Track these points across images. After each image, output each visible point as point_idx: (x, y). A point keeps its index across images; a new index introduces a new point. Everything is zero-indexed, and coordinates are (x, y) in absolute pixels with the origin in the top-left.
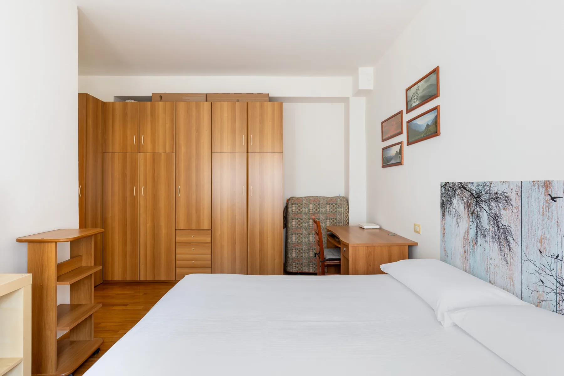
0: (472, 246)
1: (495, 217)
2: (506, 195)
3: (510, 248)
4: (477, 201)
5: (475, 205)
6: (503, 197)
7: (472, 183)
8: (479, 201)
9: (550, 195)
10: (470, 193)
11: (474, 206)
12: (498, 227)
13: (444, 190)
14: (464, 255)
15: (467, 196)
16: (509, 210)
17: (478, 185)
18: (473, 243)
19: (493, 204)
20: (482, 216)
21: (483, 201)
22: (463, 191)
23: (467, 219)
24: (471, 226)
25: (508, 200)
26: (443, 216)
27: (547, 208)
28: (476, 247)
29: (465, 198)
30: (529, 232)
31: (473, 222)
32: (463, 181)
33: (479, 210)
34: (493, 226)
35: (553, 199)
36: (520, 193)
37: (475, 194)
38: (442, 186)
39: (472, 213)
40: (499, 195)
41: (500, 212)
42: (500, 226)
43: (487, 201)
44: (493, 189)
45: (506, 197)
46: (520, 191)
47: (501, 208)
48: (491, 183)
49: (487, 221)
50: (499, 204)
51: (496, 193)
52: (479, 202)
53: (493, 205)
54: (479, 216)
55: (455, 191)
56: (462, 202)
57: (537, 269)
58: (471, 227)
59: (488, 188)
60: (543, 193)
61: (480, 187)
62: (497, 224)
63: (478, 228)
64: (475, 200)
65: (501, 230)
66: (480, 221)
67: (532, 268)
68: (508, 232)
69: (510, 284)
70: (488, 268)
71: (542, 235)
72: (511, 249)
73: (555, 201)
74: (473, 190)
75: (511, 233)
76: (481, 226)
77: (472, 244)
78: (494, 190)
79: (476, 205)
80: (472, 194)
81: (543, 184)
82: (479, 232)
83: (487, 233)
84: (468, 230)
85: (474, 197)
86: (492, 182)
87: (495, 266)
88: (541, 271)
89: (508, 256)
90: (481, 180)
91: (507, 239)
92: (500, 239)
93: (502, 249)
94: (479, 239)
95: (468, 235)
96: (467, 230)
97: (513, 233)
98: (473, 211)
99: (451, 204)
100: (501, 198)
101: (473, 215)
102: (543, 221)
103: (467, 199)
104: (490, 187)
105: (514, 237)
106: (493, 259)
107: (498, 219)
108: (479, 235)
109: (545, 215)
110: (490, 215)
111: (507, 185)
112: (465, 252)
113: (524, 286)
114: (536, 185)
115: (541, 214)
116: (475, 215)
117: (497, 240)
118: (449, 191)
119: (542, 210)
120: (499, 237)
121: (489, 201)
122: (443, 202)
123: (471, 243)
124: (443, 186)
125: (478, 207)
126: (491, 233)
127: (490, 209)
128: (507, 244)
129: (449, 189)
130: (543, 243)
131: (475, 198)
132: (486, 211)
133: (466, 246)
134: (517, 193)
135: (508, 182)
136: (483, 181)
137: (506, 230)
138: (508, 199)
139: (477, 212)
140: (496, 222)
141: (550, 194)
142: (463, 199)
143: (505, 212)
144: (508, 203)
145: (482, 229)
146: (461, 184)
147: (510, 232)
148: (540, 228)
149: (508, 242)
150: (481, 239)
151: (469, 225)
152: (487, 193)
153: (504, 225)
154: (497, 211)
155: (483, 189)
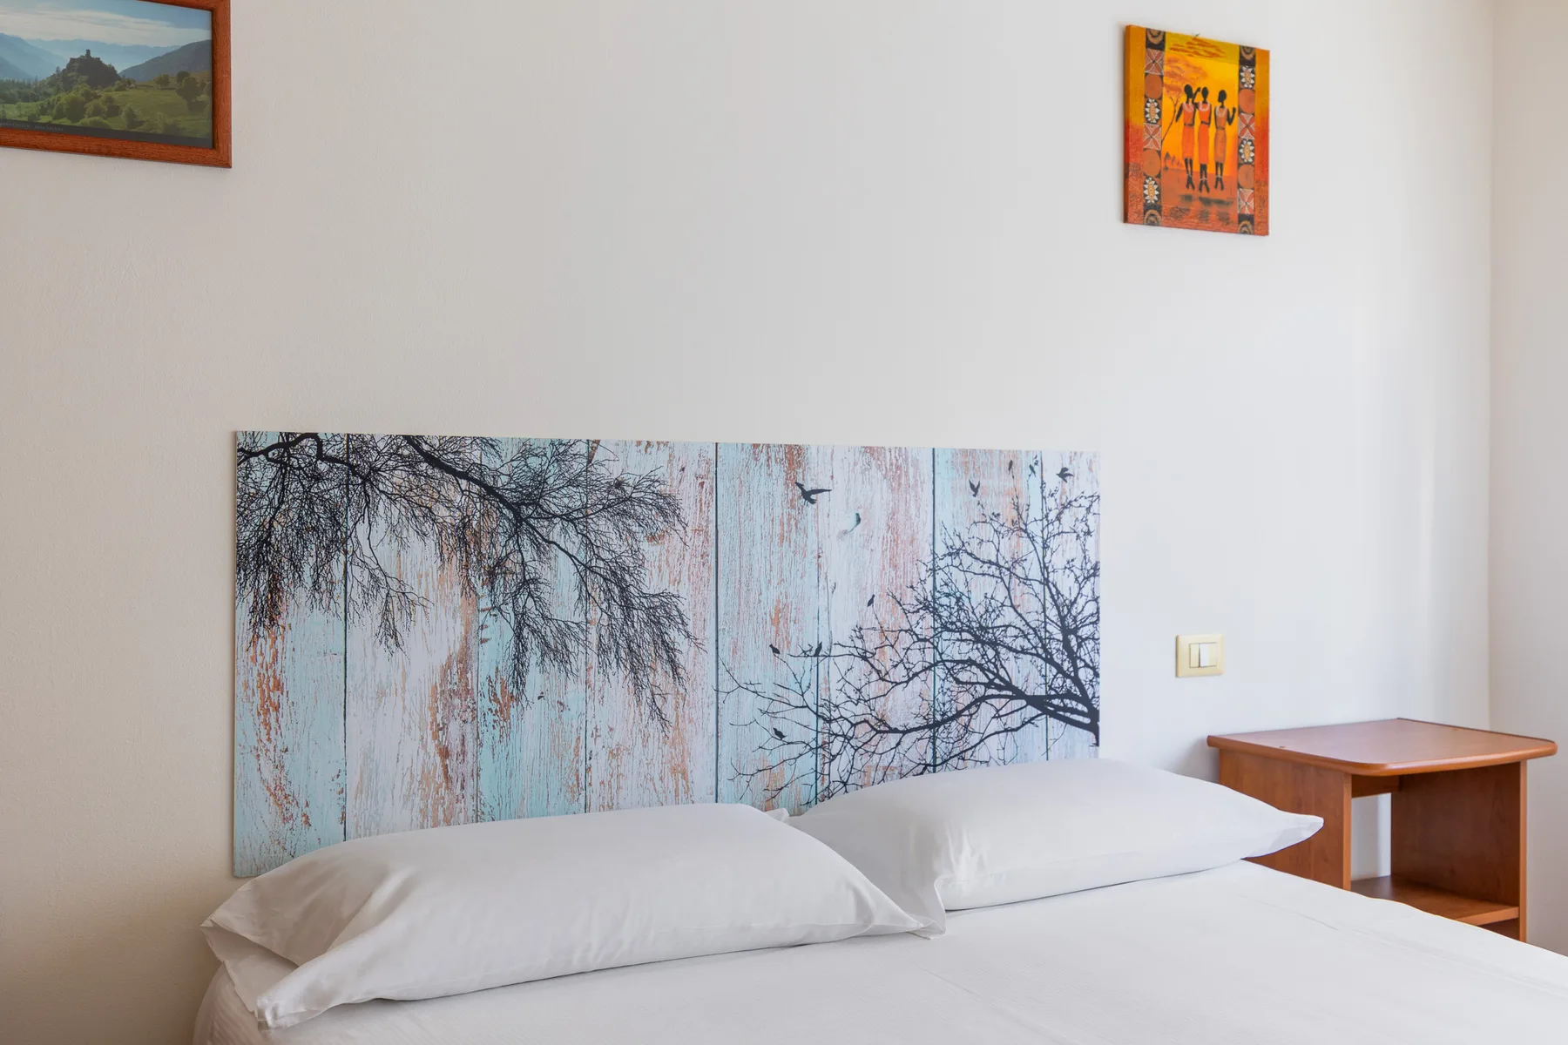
0: (490, 717)
1: (614, 573)
2: (659, 488)
3: (675, 667)
4: (519, 520)
5: (510, 537)
6: (649, 498)
7: (488, 444)
8: (530, 516)
9: (800, 486)
10: (475, 488)
11: (502, 539)
12: (627, 606)
13: (271, 473)
14: (440, 770)
15: (458, 498)
16: (674, 541)
17: (526, 451)
18: (496, 700)
19: (603, 525)
20: (546, 574)
21: (555, 516)
22: (427, 477)
23: (458, 600)
24: (482, 627)
25: (667, 507)
26: (268, 612)
27: (793, 522)
28: (513, 711)
29: (441, 511)
30: (740, 598)
31: (496, 612)
32: (433, 428)
33: (529, 553)
34: (604, 606)
35: (807, 496)
36: (709, 481)
37: (511, 490)
38: (245, 454)
39: (492, 574)
40: (629, 490)
41: (635, 553)
42: (635, 601)
43: (575, 514)
44: (602, 470)
45: (659, 495)
46: (712, 475)
47: (640, 536)
48: (594, 445)
49: (577, 592)
50: (630, 522)
51: (619, 484)
52: (532, 521)
53: (602, 528)
54: (535, 581)
55: (370, 477)
56: (427, 527)
57: (764, 704)
58: (485, 634)
59: (578, 466)
60: (781, 481)
61: (534, 462)
62: (621, 597)
63: (525, 631)
64: (511, 516)
65: (639, 615)
66: (538, 600)
67: (749, 704)
68: (669, 617)
69: (676, 791)
70: (582, 771)
71: (778, 601)
72: (680, 670)
73: (813, 502)
74: (497, 474)
75: (681, 615)
76: (544, 617)
77: (495, 706)
78: (610, 470)
79: (515, 534)
80: (491, 490)
81: (781, 455)
82: (532, 642)
83: (577, 640)
84: (465, 649)
85: (502, 499)
86: (597, 442)
87: (614, 754)
88: (776, 707)
89: (669, 697)
90: (543, 431)
91: (663, 642)
92: (634, 647)
93: (645, 680)
94: (534, 678)
95: (463, 672)
96: (458, 647)
97: (688, 614)
98: (500, 562)
99: (338, 542)
100: (640, 501)
101: (500, 581)
102: (781, 559)
103: (458, 514)
104: (589, 462)
105: (690, 628)
106: (604, 731)
107: (627, 577)
108: (533, 657)
109: (786, 544)
110: (588, 568)
111: (663, 456)
112: (445, 753)
113: (726, 772)
114: (763, 458)
115: (776, 540)
116: (509, 577)
117: (623, 655)
118: (318, 478)
119: (778, 530)
120: (629, 641)
121: (587, 516)
122: (264, 542)
123: (484, 704)
124: (265, 452)
125: (525, 540)
126: (593, 637)
127: (589, 545)
128: (665, 657)
129: (323, 467)
130: (782, 621)
131: (509, 506)
132: (570, 556)
133: (454, 728)
134: (700, 481)
135: (666, 444)
136: (555, 436)
137: (660, 612)
138: (669, 504)
139: (523, 564)
140: (616, 591)
141: (800, 482)
142: (429, 514)
143: (652, 549)
144: (665, 516)
145: (549, 632)
146: (417, 447)
147: (675, 613)
148: (775, 581)
149: (667, 652)
150: (543, 671)
151: (475, 626)
152: (571, 483)
153: (653, 596)
154: (623, 549)
155: (554, 469)
